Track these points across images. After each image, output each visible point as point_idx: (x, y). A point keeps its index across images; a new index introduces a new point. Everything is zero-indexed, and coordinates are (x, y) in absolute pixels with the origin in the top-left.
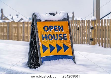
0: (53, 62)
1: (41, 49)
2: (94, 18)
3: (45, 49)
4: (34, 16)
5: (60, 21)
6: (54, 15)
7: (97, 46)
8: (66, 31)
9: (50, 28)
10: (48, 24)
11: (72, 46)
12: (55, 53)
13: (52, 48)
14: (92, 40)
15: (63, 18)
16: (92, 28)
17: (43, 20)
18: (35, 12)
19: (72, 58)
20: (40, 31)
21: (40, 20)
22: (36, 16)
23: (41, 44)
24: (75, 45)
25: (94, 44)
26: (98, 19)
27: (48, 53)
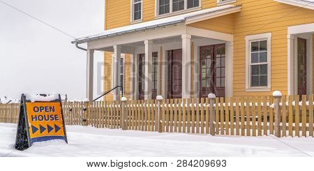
0: (43, 143)
1: (31, 130)
2: (87, 100)
3: (35, 129)
4: (23, 97)
5: (52, 101)
6: (45, 95)
7: (90, 126)
8: (57, 111)
9: (41, 109)
10: (39, 105)
11: (64, 126)
12: (45, 133)
13: (42, 129)
14: (85, 120)
15: (54, 99)
16: (85, 110)
17: (33, 101)
18: (25, 93)
19: (65, 138)
20: (29, 112)
21: (29, 101)
22: (25, 97)
23: (30, 124)
24: (67, 126)
25: (87, 125)
26: (91, 100)
27: (38, 134)
